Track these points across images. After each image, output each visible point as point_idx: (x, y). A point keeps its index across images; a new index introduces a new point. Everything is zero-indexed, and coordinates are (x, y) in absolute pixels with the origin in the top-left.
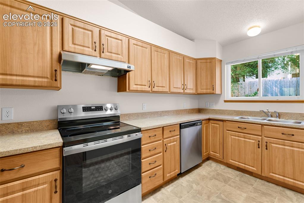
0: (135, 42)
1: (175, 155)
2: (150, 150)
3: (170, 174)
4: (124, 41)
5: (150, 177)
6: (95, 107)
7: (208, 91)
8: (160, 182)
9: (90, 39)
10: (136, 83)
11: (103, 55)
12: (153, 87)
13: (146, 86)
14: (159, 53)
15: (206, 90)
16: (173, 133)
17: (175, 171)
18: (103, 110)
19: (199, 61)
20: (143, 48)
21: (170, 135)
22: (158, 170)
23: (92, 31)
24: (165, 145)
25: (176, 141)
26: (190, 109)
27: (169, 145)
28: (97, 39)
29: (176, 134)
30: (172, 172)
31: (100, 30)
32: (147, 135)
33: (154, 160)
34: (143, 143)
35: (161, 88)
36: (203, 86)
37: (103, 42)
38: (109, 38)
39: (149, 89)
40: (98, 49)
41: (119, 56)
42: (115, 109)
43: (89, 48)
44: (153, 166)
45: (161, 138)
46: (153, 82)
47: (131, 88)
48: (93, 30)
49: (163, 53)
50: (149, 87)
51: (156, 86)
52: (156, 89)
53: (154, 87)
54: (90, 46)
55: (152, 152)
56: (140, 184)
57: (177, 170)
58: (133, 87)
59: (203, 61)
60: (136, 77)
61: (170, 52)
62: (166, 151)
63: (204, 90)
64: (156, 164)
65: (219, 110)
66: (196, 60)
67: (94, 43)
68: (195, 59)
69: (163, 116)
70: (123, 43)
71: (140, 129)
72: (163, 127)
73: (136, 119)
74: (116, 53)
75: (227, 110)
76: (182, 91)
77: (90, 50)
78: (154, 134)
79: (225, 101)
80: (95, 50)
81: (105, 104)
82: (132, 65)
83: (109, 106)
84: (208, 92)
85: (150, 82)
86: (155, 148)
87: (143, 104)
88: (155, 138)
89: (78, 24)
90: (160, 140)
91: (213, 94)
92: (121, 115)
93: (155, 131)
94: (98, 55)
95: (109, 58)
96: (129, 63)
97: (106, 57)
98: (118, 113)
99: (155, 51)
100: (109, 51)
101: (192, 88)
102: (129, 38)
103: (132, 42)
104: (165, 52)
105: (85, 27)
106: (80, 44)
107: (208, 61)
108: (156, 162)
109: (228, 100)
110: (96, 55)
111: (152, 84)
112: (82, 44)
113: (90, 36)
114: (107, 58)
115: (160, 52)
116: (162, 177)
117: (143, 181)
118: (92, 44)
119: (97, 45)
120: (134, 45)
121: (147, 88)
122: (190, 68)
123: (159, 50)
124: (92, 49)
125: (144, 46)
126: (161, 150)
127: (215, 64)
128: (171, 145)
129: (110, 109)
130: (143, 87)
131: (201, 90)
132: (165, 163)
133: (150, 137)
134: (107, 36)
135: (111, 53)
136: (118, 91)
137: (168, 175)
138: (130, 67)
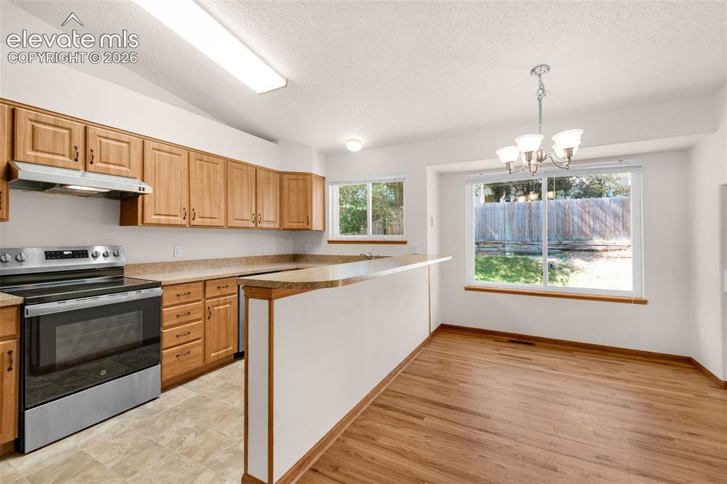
0: (156, 145)
1: (227, 325)
2: (178, 316)
3: (216, 353)
4: (133, 145)
5: (177, 356)
6: (72, 251)
7: (301, 225)
8: (198, 363)
9: (67, 142)
10: (157, 213)
11: (90, 167)
12: (192, 218)
13: (177, 216)
14: (205, 163)
15: (297, 224)
16: (224, 291)
17: (226, 348)
18: (88, 257)
19: (286, 177)
20: (172, 155)
21: (219, 294)
22: (193, 346)
23: (70, 130)
24: (209, 308)
25: (230, 303)
26: (275, 256)
27: (215, 308)
28: (79, 142)
29: (230, 292)
30: (222, 349)
31: (86, 127)
32: (173, 292)
33: (187, 331)
34: (165, 304)
35: (208, 220)
36: (292, 217)
37: (91, 146)
38: (103, 140)
39: (185, 222)
40: (81, 158)
41: (123, 168)
42: (114, 255)
43: (64, 155)
44: (183, 339)
45: (201, 297)
46: (191, 210)
47: (147, 220)
48: (73, 128)
49: (213, 163)
50: (184, 218)
51: (199, 217)
52: (198, 221)
53: (194, 219)
54: (67, 153)
55: (182, 319)
56: (157, 364)
57: (231, 348)
58: (151, 217)
59: (292, 177)
60: (157, 203)
61: (227, 161)
62: (209, 318)
63: (294, 224)
64: (191, 337)
65: (321, 256)
66: (281, 174)
67: (74, 149)
68: (279, 173)
69: (219, 267)
70: (132, 148)
71: (160, 283)
72: (205, 281)
73: (160, 272)
74: (118, 163)
75: (330, 256)
76: (254, 225)
77: (67, 159)
78: (187, 291)
79: (330, 242)
80: (76, 160)
81: (92, 247)
82: (149, 185)
83: (100, 249)
84: (301, 227)
85: (187, 210)
86: (189, 313)
87: (176, 247)
88: (188, 297)
89: (44, 117)
90: (199, 301)
91: (308, 229)
92: (127, 265)
93: (188, 286)
94: (82, 167)
95: (103, 172)
96: (143, 181)
97: (97, 170)
98: (121, 261)
99: (197, 159)
100: (104, 160)
101: (272, 220)
102: (144, 140)
103: (149, 145)
104: (217, 160)
105: (56, 124)
106: (46, 150)
107: (300, 177)
108: (189, 333)
109: (334, 239)
110: (77, 167)
111: (189, 214)
112: (51, 151)
113: (67, 137)
114: (100, 171)
115: (207, 162)
116: (202, 357)
117: (165, 361)
118: (70, 150)
119: (81, 151)
120: (154, 151)
121: (179, 220)
122: (269, 187)
123: (205, 158)
124: (70, 158)
125: (173, 152)
126: (200, 315)
127: (312, 183)
128: (219, 309)
129: (104, 255)
130: (172, 218)
131: (289, 224)
132: (207, 336)
133: (178, 295)
134: (99, 136)
135: (108, 163)
136: (121, 224)
137: (213, 355)
138: (143, 188)
